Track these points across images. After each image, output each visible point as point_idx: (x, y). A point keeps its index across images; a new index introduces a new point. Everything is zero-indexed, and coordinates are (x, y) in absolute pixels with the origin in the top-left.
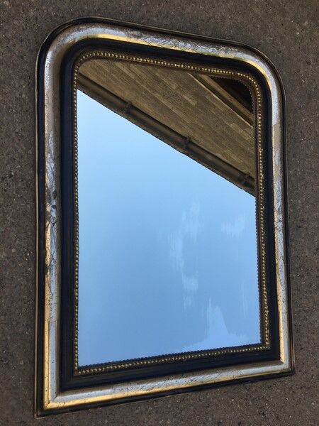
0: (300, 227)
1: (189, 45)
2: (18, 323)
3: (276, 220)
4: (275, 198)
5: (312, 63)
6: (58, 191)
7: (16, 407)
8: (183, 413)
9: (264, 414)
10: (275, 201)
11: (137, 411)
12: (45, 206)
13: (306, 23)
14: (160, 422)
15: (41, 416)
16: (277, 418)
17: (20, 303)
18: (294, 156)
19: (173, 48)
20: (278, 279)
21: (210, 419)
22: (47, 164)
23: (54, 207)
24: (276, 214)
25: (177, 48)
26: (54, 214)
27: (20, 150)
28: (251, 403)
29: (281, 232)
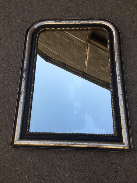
0: (134, 85)
1: (77, 22)
2: (11, 114)
3: (118, 79)
4: (117, 70)
5: (135, 22)
6: (27, 69)
7: (6, 145)
8: (74, 162)
9: (118, 172)
10: (117, 71)
11: (52, 156)
12: (23, 74)
13: (131, 9)
14: (63, 164)
15: (12, 148)
16: (126, 176)
17: (13, 108)
18: (129, 56)
19: (71, 23)
20: (120, 104)
21: (88, 168)
22: (25, 61)
23: (25, 74)
24: (117, 77)
25: (72, 23)
26: (25, 76)
27: (20, 60)
28: (110, 165)
29: (120, 84)
